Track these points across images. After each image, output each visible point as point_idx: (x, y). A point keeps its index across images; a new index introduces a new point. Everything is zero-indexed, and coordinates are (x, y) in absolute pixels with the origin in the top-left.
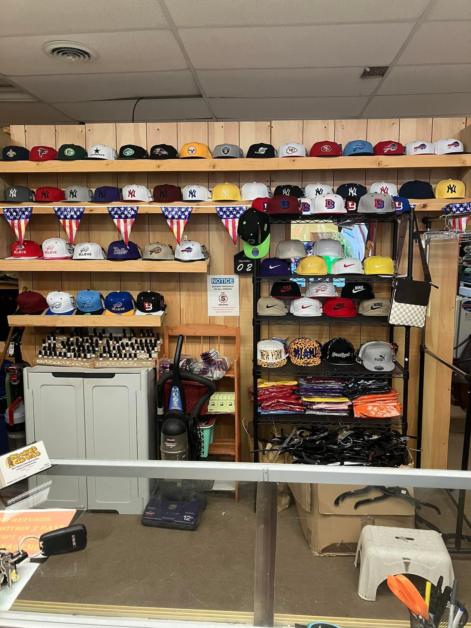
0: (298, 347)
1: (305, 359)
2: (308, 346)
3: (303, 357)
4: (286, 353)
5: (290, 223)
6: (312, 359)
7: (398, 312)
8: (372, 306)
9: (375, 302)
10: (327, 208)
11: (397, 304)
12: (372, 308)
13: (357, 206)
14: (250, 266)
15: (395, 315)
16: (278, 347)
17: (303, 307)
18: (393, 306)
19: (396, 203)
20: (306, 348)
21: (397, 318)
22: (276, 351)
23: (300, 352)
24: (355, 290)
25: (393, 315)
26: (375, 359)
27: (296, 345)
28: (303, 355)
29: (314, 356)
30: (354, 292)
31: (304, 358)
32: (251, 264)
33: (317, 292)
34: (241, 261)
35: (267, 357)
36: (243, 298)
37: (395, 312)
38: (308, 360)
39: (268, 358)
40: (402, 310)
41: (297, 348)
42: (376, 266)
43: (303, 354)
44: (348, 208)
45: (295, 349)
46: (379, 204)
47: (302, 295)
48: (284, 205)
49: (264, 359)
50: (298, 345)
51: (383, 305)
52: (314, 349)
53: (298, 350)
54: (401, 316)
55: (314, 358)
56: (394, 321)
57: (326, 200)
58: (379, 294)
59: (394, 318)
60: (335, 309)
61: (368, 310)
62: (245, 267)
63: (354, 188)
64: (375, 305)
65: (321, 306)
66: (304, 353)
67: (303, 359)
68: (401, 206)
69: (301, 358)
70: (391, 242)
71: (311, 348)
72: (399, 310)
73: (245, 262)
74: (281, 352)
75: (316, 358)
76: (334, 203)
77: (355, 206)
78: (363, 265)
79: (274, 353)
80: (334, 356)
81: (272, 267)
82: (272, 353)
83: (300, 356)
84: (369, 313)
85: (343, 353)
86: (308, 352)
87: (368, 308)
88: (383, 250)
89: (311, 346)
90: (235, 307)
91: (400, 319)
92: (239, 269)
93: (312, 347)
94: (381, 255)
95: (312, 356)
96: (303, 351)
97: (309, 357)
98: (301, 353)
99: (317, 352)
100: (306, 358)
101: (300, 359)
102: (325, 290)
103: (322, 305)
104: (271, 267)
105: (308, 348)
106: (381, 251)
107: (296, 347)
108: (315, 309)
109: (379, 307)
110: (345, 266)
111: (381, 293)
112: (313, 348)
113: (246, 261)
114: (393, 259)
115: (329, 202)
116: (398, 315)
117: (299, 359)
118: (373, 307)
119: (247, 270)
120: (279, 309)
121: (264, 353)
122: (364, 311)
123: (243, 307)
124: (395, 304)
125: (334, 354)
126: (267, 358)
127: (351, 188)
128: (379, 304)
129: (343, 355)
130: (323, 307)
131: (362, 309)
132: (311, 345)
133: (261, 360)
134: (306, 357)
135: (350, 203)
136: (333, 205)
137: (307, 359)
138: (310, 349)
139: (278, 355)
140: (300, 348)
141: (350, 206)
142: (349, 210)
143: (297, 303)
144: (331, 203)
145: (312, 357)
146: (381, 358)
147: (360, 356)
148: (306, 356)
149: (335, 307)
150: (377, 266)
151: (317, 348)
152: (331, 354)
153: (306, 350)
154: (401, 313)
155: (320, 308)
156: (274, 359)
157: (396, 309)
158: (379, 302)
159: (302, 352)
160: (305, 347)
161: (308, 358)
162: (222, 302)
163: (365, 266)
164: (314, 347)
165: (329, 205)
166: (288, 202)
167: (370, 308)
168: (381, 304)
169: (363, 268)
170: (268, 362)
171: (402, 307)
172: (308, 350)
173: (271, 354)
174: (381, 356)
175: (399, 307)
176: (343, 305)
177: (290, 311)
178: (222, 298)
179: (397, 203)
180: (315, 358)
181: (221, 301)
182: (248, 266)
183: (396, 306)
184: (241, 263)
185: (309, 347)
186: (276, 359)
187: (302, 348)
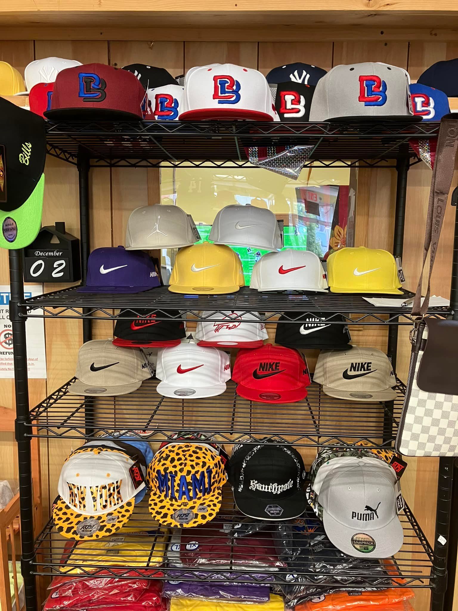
0: (166, 469)
1: (183, 501)
2: (190, 469)
3: (177, 495)
4: (136, 484)
5: (157, 166)
6: (199, 498)
7: (427, 421)
8: (347, 370)
9: (354, 361)
10: (217, 100)
11: (424, 395)
12: (346, 376)
13: (308, 107)
14: (60, 265)
15: (417, 429)
16: (112, 474)
17: (180, 371)
18: (413, 402)
19: (417, 99)
20: (184, 473)
21: (423, 438)
22: (104, 487)
23: (169, 483)
24: (306, 328)
25: (410, 430)
26: (354, 515)
27: (163, 462)
28: (177, 491)
29: (206, 491)
30: (303, 331)
31: (180, 498)
32: (63, 262)
33: (217, 330)
34: (41, 254)
35: (80, 502)
36: (54, 339)
37: (418, 420)
38: (191, 504)
39: (84, 506)
40: (437, 414)
41: (163, 473)
42: (356, 273)
43: (176, 488)
44: (282, 111)
45: (158, 472)
46: (370, 92)
47: (188, 334)
48: (89, 90)
49: (75, 506)
50: (168, 462)
51: (372, 367)
52: (206, 474)
53: (166, 476)
54: (434, 431)
55: (207, 496)
56: (415, 448)
57: (215, 78)
58: (361, 333)
59: (415, 437)
60: (255, 375)
61: (336, 378)
62: (50, 268)
63: (304, 73)
64: (353, 367)
65: (228, 363)
66: (178, 485)
67: (176, 501)
68: (431, 108)
69: (173, 498)
70: (390, 216)
71: (197, 472)
72: (429, 413)
73: (48, 256)
74: (118, 487)
75: (212, 494)
76: (239, 86)
77: (301, 107)
78: (325, 268)
79: (99, 493)
80: (254, 489)
81: (105, 268)
82: (92, 493)
83: (170, 492)
84: (338, 386)
85: (276, 484)
86: (189, 484)
87: (335, 374)
88: (370, 235)
89: (197, 469)
90: (37, 359)
91: (432, 439)
92: (34, 273)
93: (201, 470)
94: (367, 245)
95: (200, 491)
96: (177, 479)
97: (191, 494)
98: (173, 486)
99: (212, 481)
100: (184, 499)
101: (171, 499)
102: (235, 326)
103: (231, 361)
104: (103, 271)
105: (189, 472)
106: (367, 235)
107: (162, 469)
108: (211, 374)
109: (363, 372)
110: (282, 271)
111: (366, 332)
112: (203, 473)
113: (51, 254)
114: (394, 254)
115: (223, 84)
116: (425, 430)
117: (168, 498)
118: (349, 373)
119: (54, 275)
120: (122, 373)
121: (75, 491)
122: (326, 379)
123: (53, 358)
124: (417, 396)
125: (255, 485)
126: (82, 506)
127: (296, 73)
128: (363, 366)
129: (275, 489)
130: (231, 366)
131: (322, 373)
132: (197, 464)
133: (70, 505)
134: (185, 496)
135: (289, 98)
136: (236, 92)
137: (186, 501)
138: (194, 477)
139: (110, 495)
140: (171, 472)
141: (289, 106)
142: (286, 115)
143: (167, 359)
144: (231, 87)
145: (200, 495)
146: (369, 512)
147: (316, 487)
148: (184, 493)
149: (255, 371)
150: (359, 271)
151: (214, 471)
152: (247, 484)
153: (183, 478)
154: (436, 422)
155: (226, 369)
156: (99, 507)
157: (420, 411)
158: (364, 361)
159: (176, 484)
160: (181, 470)
161: (190, 499)
162: (7, 346)
163: (330, 270)
164: (205, 469)
165: (223, 92)
166: (102, 82)
167: (341, 375)
168: (368, 366)
169: (325, 276)
170: (86, 513)
171: (439, 405)
172: (189, 479)
173: (91, 497)
174: (368, 508)
175: (430, 404)
176: (276, 366)
177: (155, 375)
178: (6, 338)
179: (419, 100)
180: (208, 493)
181: (4, 344)
182: (55, 266)
183: (422, 403)
184: (39, 258)
185: (193, 472)
186: (105, 507)
187: (176, 472)
